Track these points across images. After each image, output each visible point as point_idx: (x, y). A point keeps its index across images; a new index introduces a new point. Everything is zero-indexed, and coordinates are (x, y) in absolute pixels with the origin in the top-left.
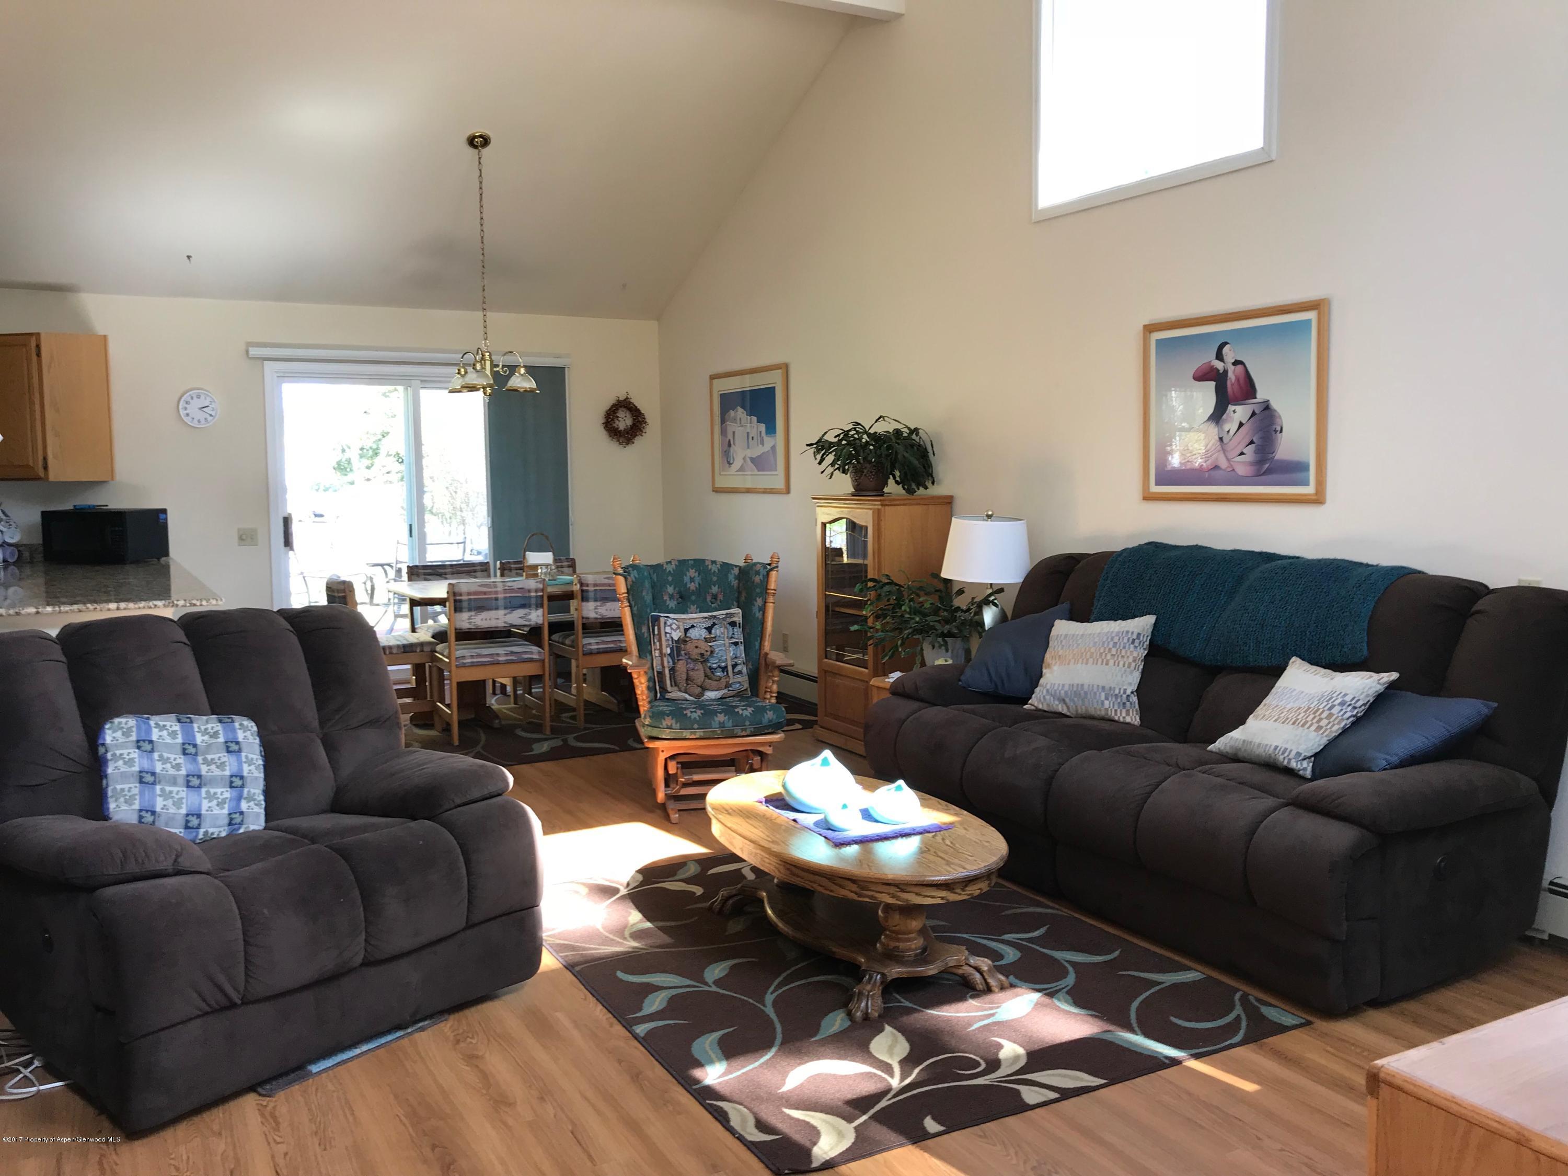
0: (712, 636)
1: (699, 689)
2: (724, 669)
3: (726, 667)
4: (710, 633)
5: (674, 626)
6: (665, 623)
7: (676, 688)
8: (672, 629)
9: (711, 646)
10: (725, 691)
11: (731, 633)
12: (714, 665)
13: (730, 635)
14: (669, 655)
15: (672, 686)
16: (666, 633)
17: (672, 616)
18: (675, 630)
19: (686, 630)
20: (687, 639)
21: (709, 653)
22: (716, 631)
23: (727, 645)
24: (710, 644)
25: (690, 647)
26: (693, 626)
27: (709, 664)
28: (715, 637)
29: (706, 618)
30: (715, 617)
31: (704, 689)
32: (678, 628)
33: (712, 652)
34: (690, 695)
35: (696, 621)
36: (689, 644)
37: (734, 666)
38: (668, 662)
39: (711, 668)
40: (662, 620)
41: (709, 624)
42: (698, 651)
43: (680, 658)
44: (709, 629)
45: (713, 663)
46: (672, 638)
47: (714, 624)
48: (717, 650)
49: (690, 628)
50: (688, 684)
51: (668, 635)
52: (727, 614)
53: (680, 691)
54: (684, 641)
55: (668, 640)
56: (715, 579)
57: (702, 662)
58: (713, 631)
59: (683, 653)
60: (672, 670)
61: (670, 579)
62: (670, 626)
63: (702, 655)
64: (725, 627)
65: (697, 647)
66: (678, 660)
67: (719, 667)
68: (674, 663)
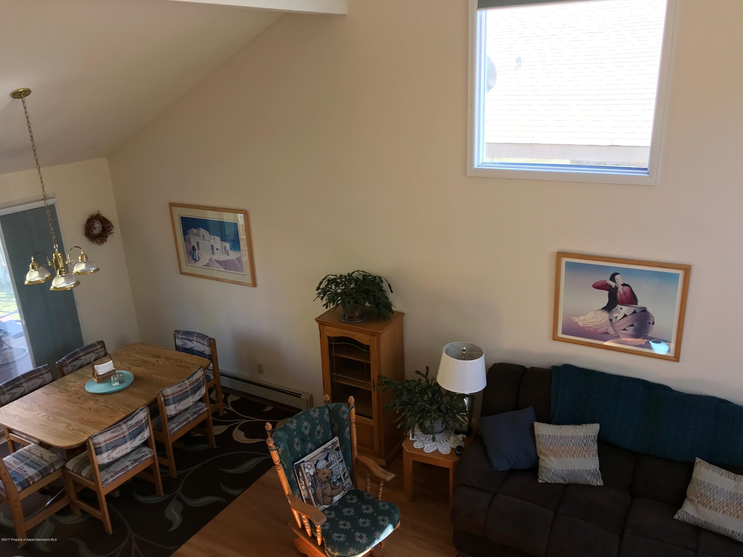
0: (330, 462)
1: (330, 498)
2: (340, 480)
3: (341, 478)
4: (328, 461)
5: (309, 467)
6: (304, 467)
7: (319, 504)
8: (308, 469)
9: (330, 469)
10: (343, 493)
11: (338, 456)
12: (335, 480)
13: (338, 457)
14: (311, 486)
15: (316, 504)
16: (306, 473)
17: (305, 459)
18: (310, 469)
19: (316, 465)
20: (318, 471)
21: (330, 474)
22: (331, 458)
23: (338, 464)
24: (330, 468)
25: (320, 474)
26: (318, 461)
27: (332, 481)
28: (331, 462)
29: (322, 452)
30: (326, 449)
31: (332, 496)
32: (311, 466)
33: (332, 473)
34: (327, 505)
35: (318, 456)
36: (319, 474)
37: (344, 475)
38: (312, 491)
39: (333, 483)
40: (302, 465)
41: (326, 454)
42: (325, 476)
43: (317, 484)
44: (326, 459)
45: (334, 479)
46: (310, 475)
47: (328, 454)
48: (334, 470)
49: (317, 463)
50: (323, 498)
51: (308, 474)
52: (332, 444)
53: (321, 505)
54: (316, 473)
55: (309, 477)
56: (318, 422)
57: (328, 482)
58: (329, 459)
59: (317, 481)
60: (314, 495)
61: (295, 433)
62: (307, 467)
63: (328, 477)
64: (335, 453)
65: (324, 474)
66: (316, 487)
67: (338, 480)
68: (315, 490)
